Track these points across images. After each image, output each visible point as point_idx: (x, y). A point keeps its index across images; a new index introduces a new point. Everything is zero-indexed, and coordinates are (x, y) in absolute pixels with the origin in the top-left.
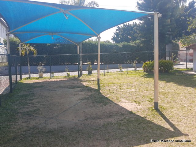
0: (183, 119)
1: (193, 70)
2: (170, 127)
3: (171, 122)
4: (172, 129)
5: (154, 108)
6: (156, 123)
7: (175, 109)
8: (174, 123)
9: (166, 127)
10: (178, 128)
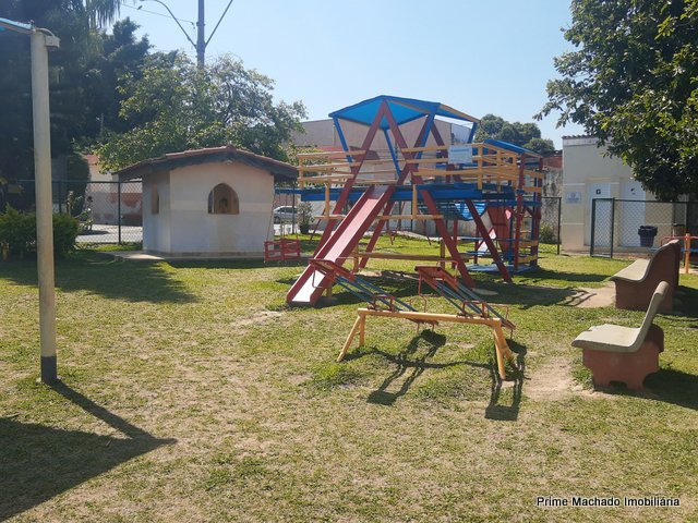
0: (150, 399)
1: (145, 248)
2: (112, 430)
3: (113, 412)
4: (121, 436)
5: (39, 380)
6: (60, 426)
7: (114, 373)
8: (123, 415)
9: (99, 433)
10: (139, 426)
